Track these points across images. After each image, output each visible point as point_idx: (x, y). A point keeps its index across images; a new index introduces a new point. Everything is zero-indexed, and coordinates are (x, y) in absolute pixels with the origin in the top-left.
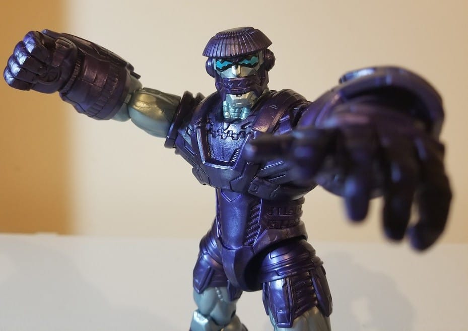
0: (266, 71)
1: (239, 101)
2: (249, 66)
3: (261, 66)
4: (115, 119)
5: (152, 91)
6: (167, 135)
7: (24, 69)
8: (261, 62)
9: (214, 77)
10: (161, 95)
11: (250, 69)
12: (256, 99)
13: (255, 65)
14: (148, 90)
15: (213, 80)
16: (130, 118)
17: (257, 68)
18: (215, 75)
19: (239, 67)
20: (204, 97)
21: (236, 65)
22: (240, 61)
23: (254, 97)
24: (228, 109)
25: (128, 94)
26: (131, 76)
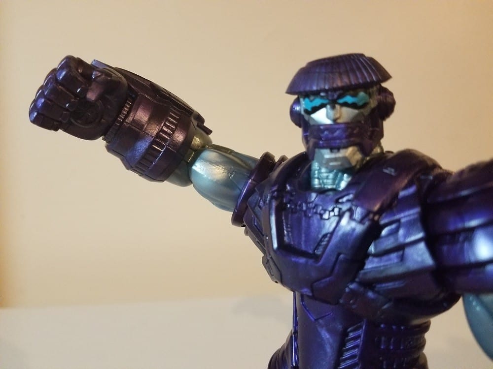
0: (380, 121)
1: (335, 160)
2: (353, 106)
3: (373, 110)
4: (171, 181)
5: (223, 150)
6: (236, 208)
7: (49, 100)
8: (373, 103)
9: (300, 127)
10: (233, 155)
11: (356, 111)
12: (362, 160)
13: (365, 105)
14: (218, 148)
15: (299, 131)
16: (192, 183)
17: (366, 111)
18: (302, 123)
19: (338, 107)
20: (288, 158)
21: (333, 103)
22: (340, 97)
23: (359, 156)
24: (319, 173)
25: (190, 150)
26: (198, 128)
